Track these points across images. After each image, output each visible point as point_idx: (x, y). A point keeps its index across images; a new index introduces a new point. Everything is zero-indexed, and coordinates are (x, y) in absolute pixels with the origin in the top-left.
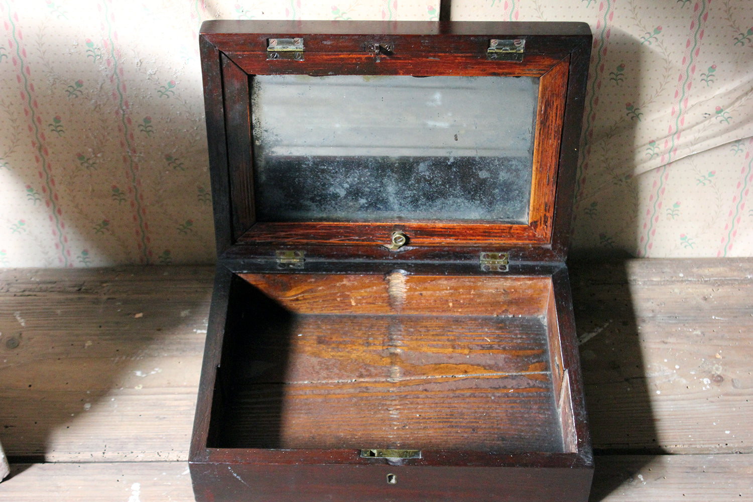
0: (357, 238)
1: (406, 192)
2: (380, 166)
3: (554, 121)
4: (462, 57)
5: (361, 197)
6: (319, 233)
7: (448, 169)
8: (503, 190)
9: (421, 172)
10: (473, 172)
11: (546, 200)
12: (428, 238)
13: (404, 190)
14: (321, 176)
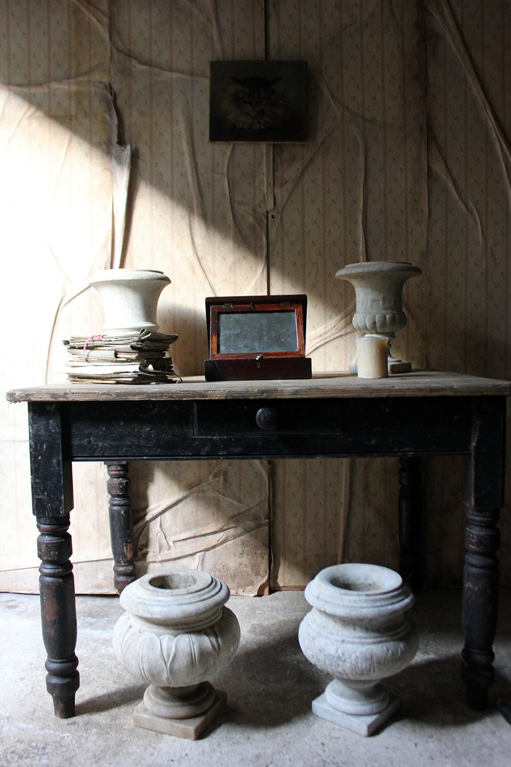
0: (247, 357)
1: (261, 346)
5: (248, 348)
12: (268, 356)
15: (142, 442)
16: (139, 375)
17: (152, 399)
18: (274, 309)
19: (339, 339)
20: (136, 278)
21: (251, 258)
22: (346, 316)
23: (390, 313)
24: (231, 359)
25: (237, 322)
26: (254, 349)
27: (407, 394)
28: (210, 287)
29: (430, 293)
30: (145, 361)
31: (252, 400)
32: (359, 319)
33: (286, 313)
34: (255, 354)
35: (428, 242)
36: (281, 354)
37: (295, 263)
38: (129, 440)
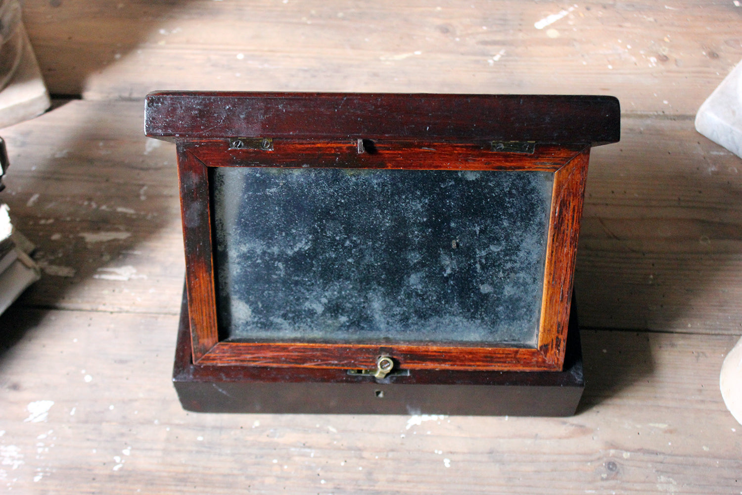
0: (336, 362)
1: (394, 309)
2: (364, 277)
3: (570, 225)
4: (462, 147)
5: (342, 315)
6: (292, 356)
7: (444, 282)
8: (508, 307)
9: (413, 285)
10: (473, 285)
11: (559, 319)
12: (419, 363)
13: (393, 306)
14: (294, 288)
34: (367, 348)
36: (470, 356)
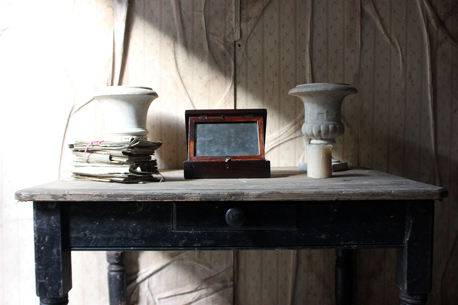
2: (223, 144)
3: (261, 130)
6: (209, 158)
7: (239, 144)
9: (233, 145)
10: (245, 145)
12: (235, 159)
14: (209, 147)
15: (130, 235)
16: (129, 176)
17: (138, 200)
18: (240, 121)
19: (290, 142)
20: (130, 94)
21: (222, 78)
22: (296, 123)
23: (332, 124)
24: (205, 161)
25: (210, 131)
26: (224, 153)
27: (354, 198)
28: (189, 100)
29: (361, 107)
30: (134, 164)
31: (222, 202)
32: (307, 128)
33: (250, 124)
34: (224, 157)
35: (360, 67)
36: (246, 157)
37: (256, 82)
38: (119, 234)
